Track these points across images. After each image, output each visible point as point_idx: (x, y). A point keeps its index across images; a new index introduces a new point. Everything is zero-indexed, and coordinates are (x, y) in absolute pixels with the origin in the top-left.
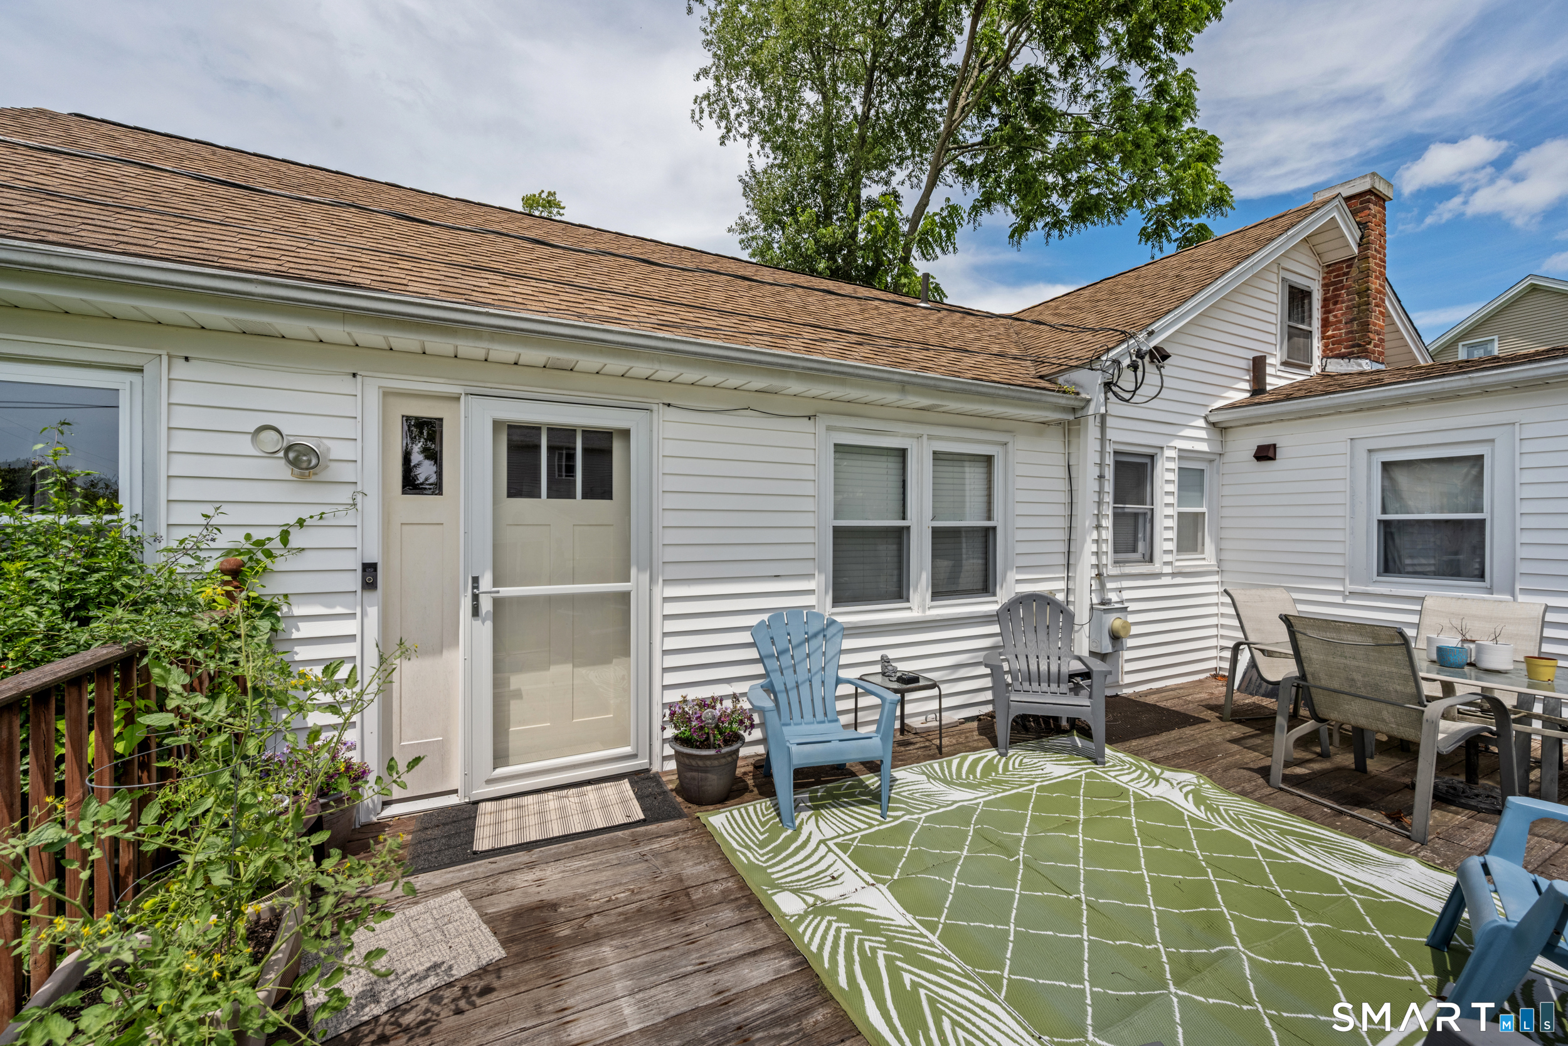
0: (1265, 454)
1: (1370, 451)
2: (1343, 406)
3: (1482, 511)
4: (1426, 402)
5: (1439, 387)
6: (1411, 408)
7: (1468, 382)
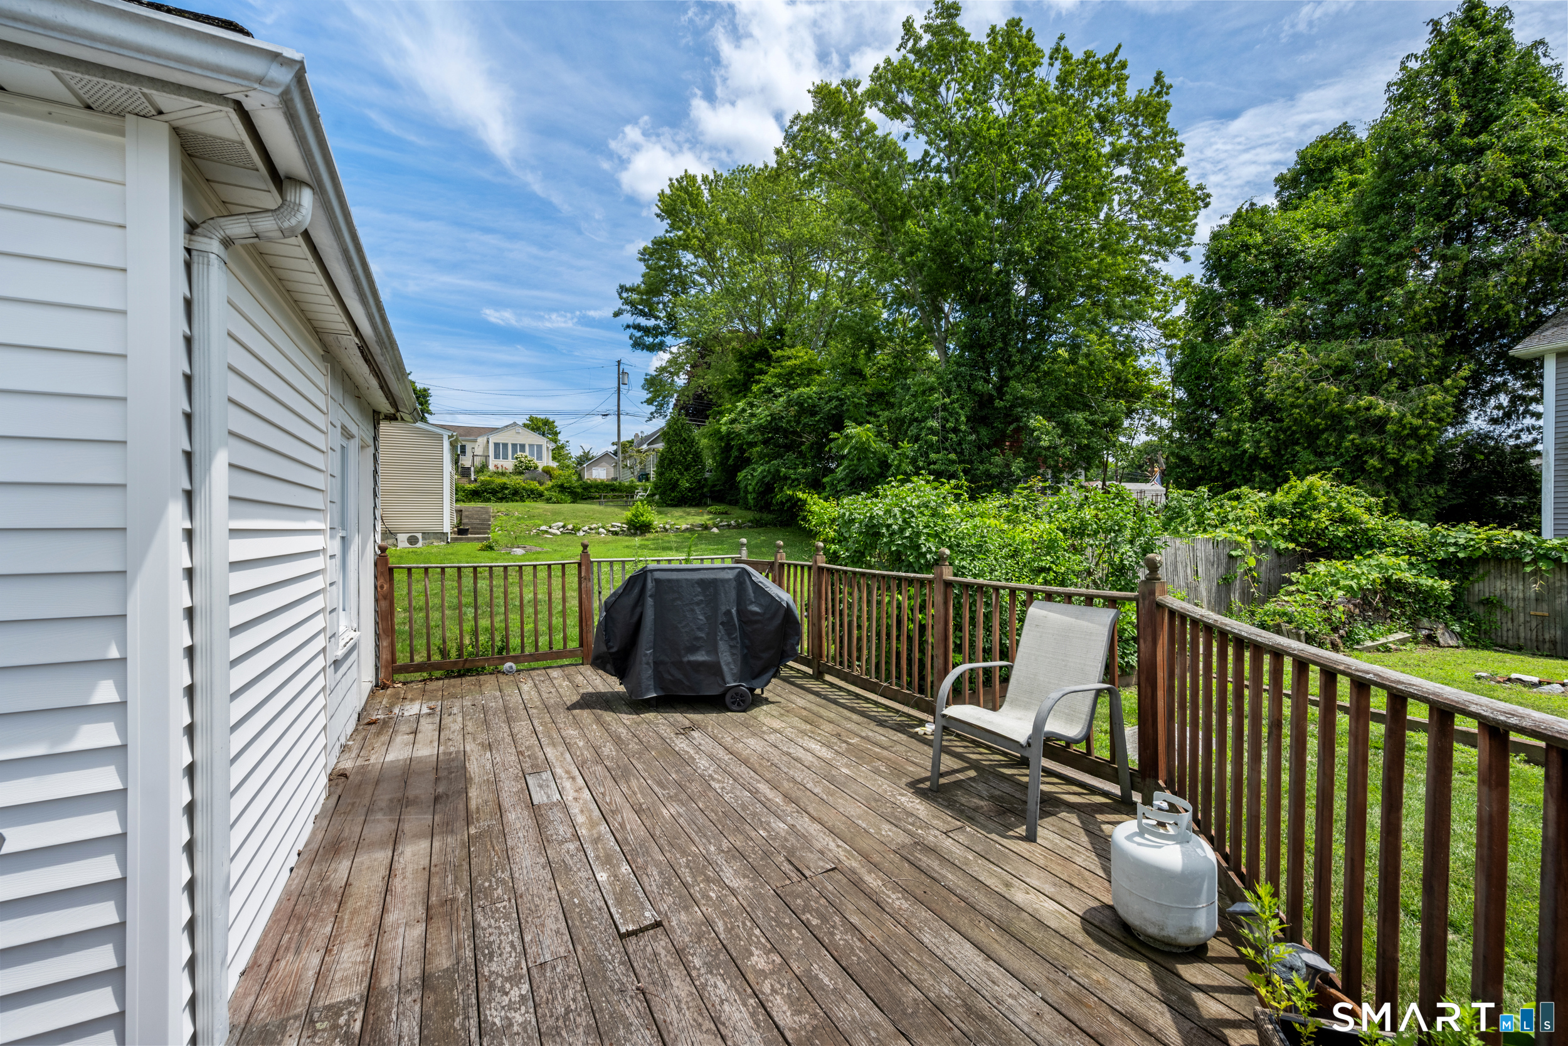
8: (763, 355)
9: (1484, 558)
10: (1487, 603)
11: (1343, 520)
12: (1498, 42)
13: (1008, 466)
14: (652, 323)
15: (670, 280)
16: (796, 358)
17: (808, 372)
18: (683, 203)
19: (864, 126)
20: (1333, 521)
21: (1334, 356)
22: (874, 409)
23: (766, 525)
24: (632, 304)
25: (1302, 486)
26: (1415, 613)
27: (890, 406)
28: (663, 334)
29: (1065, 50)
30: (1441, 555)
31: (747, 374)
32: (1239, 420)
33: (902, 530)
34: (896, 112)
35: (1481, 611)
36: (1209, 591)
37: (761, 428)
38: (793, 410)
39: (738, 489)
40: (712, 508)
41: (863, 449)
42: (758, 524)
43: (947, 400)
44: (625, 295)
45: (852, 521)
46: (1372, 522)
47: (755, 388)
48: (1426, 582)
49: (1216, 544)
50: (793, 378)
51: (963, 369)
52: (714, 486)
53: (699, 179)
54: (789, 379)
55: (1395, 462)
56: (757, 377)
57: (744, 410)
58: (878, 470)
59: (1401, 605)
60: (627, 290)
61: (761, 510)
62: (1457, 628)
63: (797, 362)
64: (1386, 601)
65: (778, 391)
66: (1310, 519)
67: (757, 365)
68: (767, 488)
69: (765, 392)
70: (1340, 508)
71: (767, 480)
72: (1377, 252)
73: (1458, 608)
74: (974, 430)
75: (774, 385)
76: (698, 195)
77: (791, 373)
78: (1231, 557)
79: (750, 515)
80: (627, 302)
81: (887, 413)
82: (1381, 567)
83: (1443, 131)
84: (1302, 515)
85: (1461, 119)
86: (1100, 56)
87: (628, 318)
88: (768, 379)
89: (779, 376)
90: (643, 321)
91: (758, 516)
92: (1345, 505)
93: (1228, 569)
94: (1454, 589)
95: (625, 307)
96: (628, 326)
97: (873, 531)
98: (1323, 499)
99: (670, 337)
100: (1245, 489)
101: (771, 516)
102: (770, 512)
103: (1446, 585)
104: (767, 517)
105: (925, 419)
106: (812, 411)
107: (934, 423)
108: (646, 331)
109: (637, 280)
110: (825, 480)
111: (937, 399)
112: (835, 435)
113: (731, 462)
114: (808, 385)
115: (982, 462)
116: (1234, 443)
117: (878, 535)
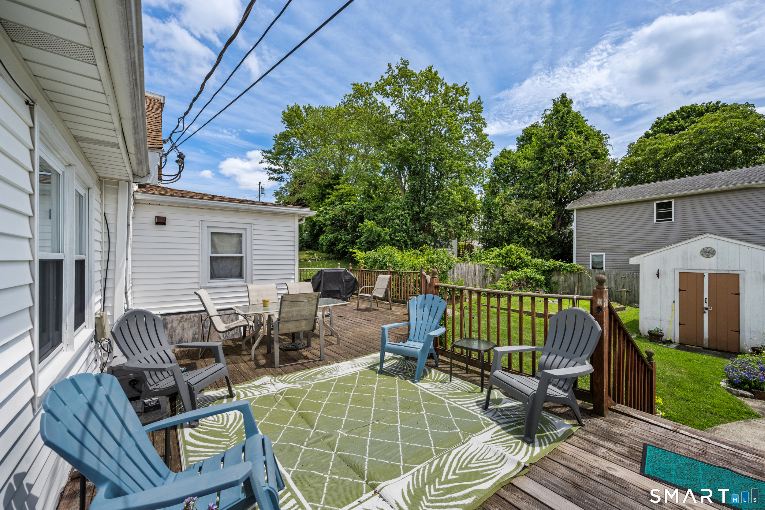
0: (161, 221)
1: (208, 227)
2: (199, 205)
3: (242, 253)
4: (227, 211)
5: (240, 207)
6: (223, 212)
7: (247, 207)
8: (330, 186)
9: (552, 270)
10: (554, 283)
11: (520, 258)
12: (568, 111)
13: (425, 238)
14: (277, 167)
15: (287, 149)
16: (344, 189)
17: (349, 195)
18: (294, 117)
19: (373, 99)
20: (517, 259)
21: (524, 205)
22: (376, 213)
23: (331, 259)
24: (269, 159)
25: (508, 247)
26: (535, 286)
27: (382, 213)
28: (282, 172)
29: (446, 83)
30: (543, 269)
31: (322, 194)
32: (499, 224)
33: (382, 261)
34: (386, 94)
35: (553, 285)
36: (479, 280)
37: (330, 219)
38: (344, 213)
39: (318, 244)
40: (308, 252)
41: (370, 230)
42: (328, 259)
43: (403, 213)
44: (264, 154)
45: (370, 258)
46: (527, 259)
47: (327, 201)
48: (538, 277)
49: (482, 265)
50: (343, 198)
51: (410, 200)
52: (307, 242)
53: (301, 108)
54: (342, 198)
55: (537, 240)
56: (327, 196)
57: (323, 211)
58: (376, 238)
59: (532, 284)
60: (265, 152)
61: (329, 253)
62: (545, 290)
63: (345, 191)
64: (527, 283)
65: (337, 203)
66: (510, 258)
67: (327, 191)
68: (332, 244)
69: (331, 204)
70: (519, 254)
71: (332, 240)
72: (536, 172)
73: (547, 284)
74: (414, 224)
75: (335, 200)
76: (301, 114)
77: (342, 195)
78: (486, 270)
79: (325, 255)
80: (265, 157)
81: (381, 215)
82: (525, 273)
83: (551, 137)
84: (508, 257)
85: (557, 133)
86: (459, 86)
87: (266, 165)
88: (332, 198)
89: (336, 196)
90: (273, 167)
91: (328, 255)
92: (521, 254)
93: (485, 273)
94: (545, 279)
95: (264, 160)
96: (266, 169)
97: (375, 261)
98: (515, 252)
99: (286, 174)
100: (495, 248)
101: (333, 255)
102: (333, 253)
103: (543, 278)
104: (331, 255)
105: (394, 219)
106: (351, 213)
107: (397, 221)
108: (275, 171)
109: (270, 148)
110: (357, 241)
111: (400, 212)
112: (360, 224)
113: (315, 231)
114: (350, 201)
115: (416, 237)
116: (497, 232)
117: (377, 262)
